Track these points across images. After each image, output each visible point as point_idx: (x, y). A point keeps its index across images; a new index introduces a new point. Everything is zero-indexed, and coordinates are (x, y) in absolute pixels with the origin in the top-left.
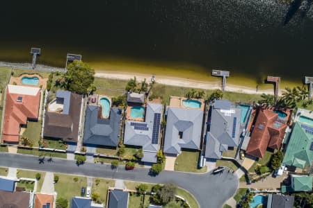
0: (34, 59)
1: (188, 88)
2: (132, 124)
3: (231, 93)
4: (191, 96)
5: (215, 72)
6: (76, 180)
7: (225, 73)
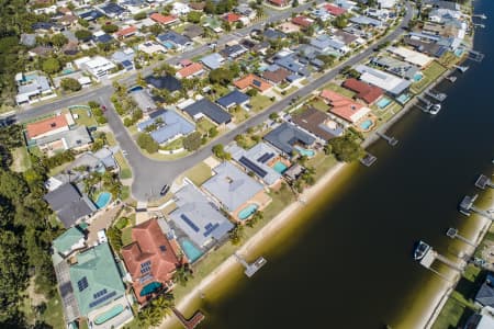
0: (385, 137)
1: (267, 223)
2: (273, 155)
3: (225, 259)
5: (262, 261)
7: (252, 270)
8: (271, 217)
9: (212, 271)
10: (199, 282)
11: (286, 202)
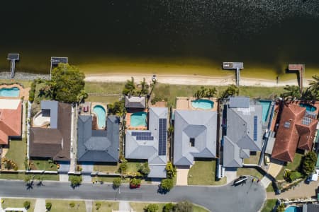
1: (197, 86)
2: (134, 134)
3: (247, 87)
4: (201, 95)
5: (226, 65)
6: (72, 205)
7: (238, 65)
8: (189, 87)
9: (260, 88)
10: (275, 88)
11: (166, 88)
